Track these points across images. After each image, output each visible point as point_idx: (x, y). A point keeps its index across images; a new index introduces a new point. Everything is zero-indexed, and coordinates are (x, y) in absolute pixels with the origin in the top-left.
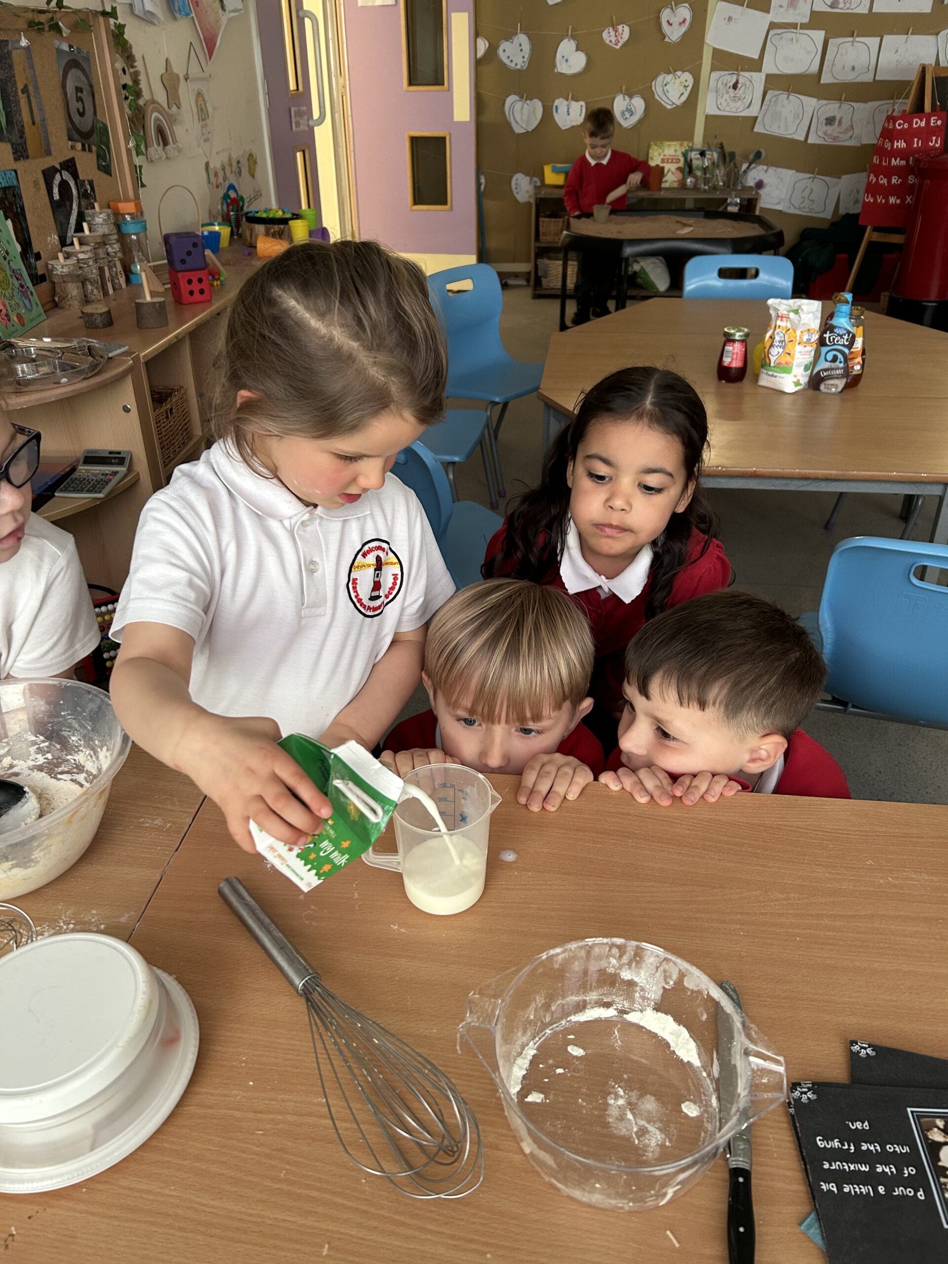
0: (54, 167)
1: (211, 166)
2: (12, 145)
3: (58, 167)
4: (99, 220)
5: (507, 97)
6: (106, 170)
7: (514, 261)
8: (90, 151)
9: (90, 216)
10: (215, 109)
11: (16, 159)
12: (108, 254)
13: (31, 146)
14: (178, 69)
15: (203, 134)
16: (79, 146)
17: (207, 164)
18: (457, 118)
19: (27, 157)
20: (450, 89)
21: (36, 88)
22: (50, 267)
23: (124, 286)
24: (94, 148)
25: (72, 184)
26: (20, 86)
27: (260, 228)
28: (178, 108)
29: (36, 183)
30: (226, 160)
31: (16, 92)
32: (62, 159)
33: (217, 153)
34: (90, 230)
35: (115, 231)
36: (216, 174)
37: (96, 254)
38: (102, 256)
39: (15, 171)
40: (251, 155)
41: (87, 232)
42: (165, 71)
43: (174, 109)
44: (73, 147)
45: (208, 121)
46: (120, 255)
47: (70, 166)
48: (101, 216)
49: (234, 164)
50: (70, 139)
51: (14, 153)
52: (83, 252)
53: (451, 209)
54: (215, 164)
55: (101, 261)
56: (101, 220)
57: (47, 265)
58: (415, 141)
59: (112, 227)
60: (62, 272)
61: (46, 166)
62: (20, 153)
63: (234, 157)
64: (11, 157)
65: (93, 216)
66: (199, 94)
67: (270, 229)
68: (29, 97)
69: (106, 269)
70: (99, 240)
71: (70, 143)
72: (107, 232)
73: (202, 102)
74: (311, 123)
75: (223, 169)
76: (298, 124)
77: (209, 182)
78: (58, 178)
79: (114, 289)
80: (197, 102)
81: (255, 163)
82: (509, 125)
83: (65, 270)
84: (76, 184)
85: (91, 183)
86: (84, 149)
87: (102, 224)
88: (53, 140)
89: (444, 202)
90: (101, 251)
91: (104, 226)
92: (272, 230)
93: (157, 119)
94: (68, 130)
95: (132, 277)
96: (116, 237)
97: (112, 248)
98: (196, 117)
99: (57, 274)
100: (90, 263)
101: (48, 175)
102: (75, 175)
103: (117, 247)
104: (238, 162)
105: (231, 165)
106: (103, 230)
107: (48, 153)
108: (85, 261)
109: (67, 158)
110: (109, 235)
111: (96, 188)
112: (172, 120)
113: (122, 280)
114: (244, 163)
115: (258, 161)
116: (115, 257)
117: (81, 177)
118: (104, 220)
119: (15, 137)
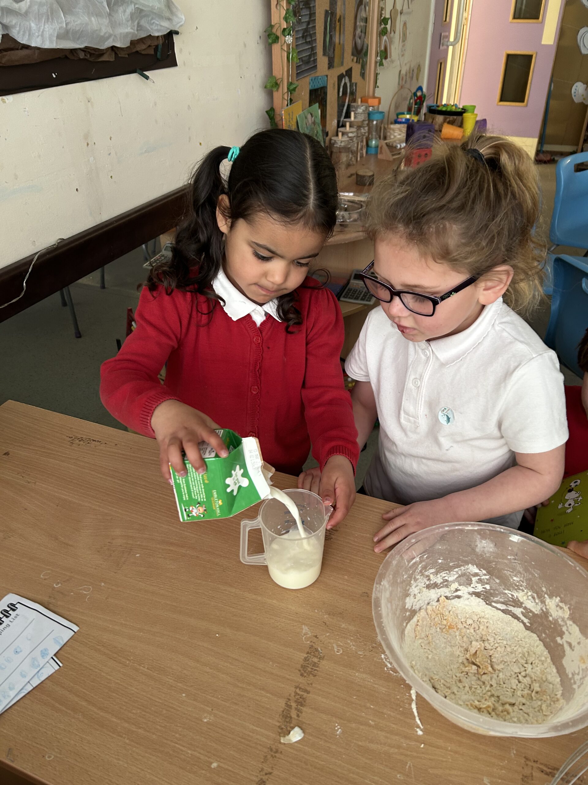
0: (343, 73)
1: (402, 73)
2: (329, 58)
3: (344, 73)
4: (360, 110)
5: (581, 28)
6: (363, 75)
7: (562, 144)
8: (359, 63)
9: (354, 107)
10: (410, 33)
11: (329, 68)
12: (361, 133)
13: (336, 60)
14: (399, 7)
15: (402, 51)
16: (355, 58)
17: (400, 71)
18: (544, 42)
19: (333, 67)
20: (543, 22)
21: (344, 18)
22: (333, 141)
23: (364, 155)
24: (361, 61)
25: (348, 85)
26: (338, 18)
27: (440, 119)
28: (394, 33)
29: (334, 84)
30: (408, 69)
31: (335, 21)
32: (347, 68)
33: (406, 64)
34: (355, 118)
35: (367, 119)
36: (403, 78)
37: (357, 134)
38: (359, 135)
39: (327, 76)
40: (419, 66)
41: (352, 118)
42: (392, 8)
43: (393, 33)
44: (353, 60)
45: (406, 42)
46: (367, 134)
47: (349, 73)
48: (362, 108)
49: (411, 71)
50: (353, 54)
51: (329, 64)
52: (351, 132)
53: (527, 105)
54: (403, 72)
55: (358, 138)
56: (361, 110)
57: (331, 140)
58: (510, 58)
59: (367, 115)
60: (340, 145)
61: (339, 73)
62: (331, 65)
63: (412, 66)
64: (326, 66)
65: (358, 107)
66: (405, 24)
67: (447, 118)
68: (340, 25)
69: (359, 143)
70: (360, 124)
71: (352, 57)
72: (363, 118)
73: (405, 29)
74: (449, 44)
75: (406, 75)
76: (443, 45)
77: (399, 84)
78: (343, 80)
79: (360, 157)
80: (403, 29)
81: (420, 70)
82: (578, 47)
83: (343, 144)
84: (350, 86)
85: (356, 84)
86: (357, 62)
87: (361, 113)
88: (346, 55)
89: (522, 100)
90: (359, 131)
91: (363, 115)
92: (448, 120)
93: (385, 41)
94: (353, 49)
95: (369, 149)
96: (367, 122)
97: (364, 130)
98: (401, 39)
99: (337, 147)
100: (355, 140)
101: (340, 77)
102: (350, 80)
103: (366, 128)
104: (413, 71)
105: (409, 73)
106: (361, 118)
107: (342, 64)
108: (351, 139)
109: (350, 67)
110: (364, 121)
111: (357, 89)
112: (391, 41)
113: (364, 151)
114: (415, 71)
115: (422, 70)
116: (364, 135)
117: (353, 81)
118: (363, 111)
119: (331, 53)
